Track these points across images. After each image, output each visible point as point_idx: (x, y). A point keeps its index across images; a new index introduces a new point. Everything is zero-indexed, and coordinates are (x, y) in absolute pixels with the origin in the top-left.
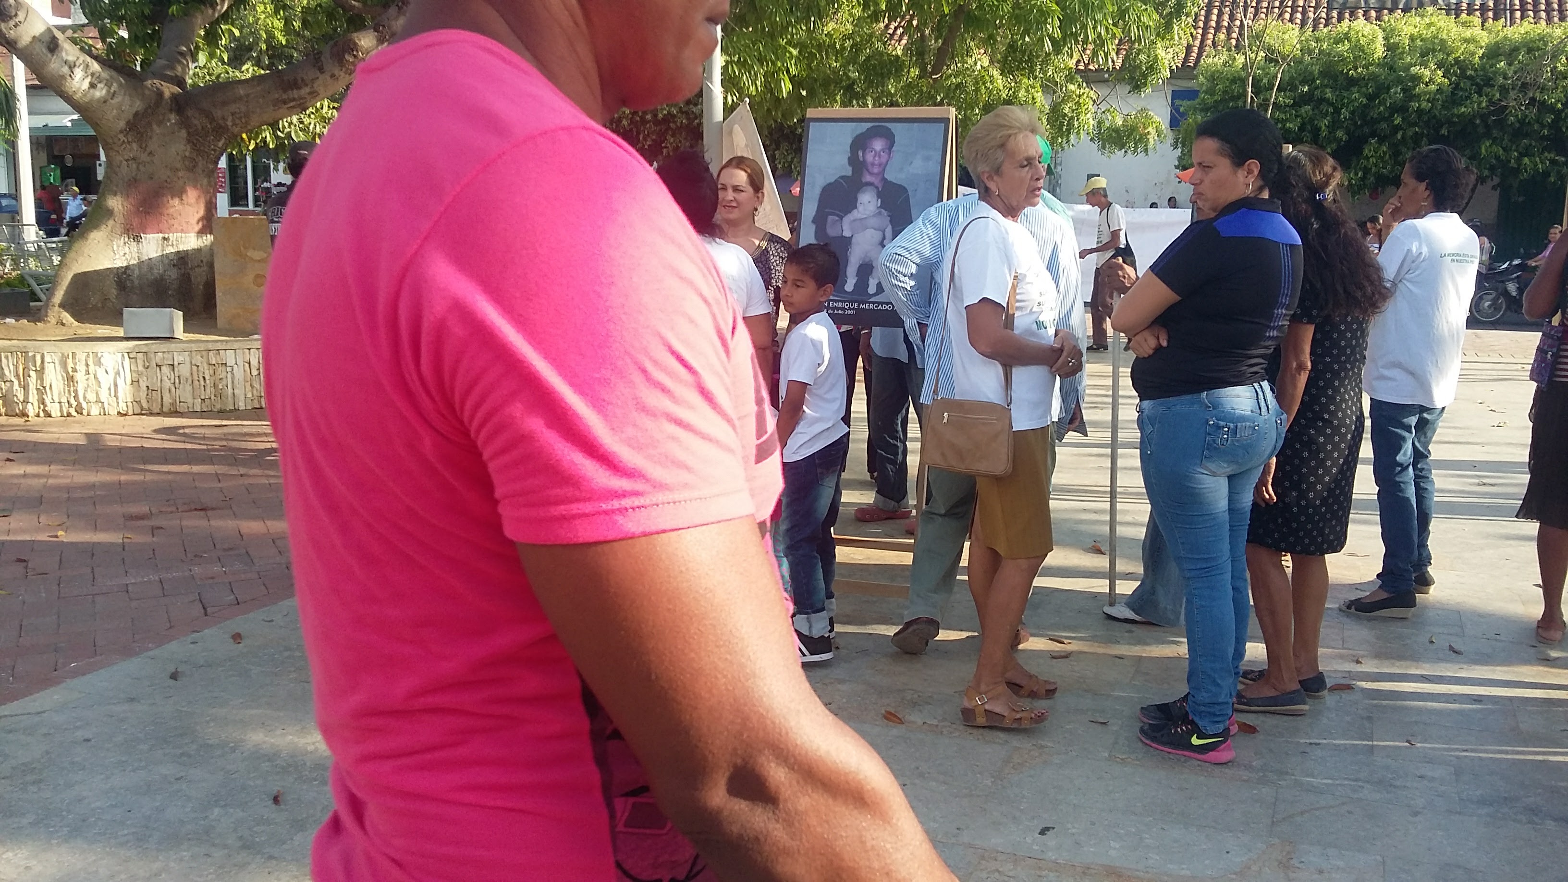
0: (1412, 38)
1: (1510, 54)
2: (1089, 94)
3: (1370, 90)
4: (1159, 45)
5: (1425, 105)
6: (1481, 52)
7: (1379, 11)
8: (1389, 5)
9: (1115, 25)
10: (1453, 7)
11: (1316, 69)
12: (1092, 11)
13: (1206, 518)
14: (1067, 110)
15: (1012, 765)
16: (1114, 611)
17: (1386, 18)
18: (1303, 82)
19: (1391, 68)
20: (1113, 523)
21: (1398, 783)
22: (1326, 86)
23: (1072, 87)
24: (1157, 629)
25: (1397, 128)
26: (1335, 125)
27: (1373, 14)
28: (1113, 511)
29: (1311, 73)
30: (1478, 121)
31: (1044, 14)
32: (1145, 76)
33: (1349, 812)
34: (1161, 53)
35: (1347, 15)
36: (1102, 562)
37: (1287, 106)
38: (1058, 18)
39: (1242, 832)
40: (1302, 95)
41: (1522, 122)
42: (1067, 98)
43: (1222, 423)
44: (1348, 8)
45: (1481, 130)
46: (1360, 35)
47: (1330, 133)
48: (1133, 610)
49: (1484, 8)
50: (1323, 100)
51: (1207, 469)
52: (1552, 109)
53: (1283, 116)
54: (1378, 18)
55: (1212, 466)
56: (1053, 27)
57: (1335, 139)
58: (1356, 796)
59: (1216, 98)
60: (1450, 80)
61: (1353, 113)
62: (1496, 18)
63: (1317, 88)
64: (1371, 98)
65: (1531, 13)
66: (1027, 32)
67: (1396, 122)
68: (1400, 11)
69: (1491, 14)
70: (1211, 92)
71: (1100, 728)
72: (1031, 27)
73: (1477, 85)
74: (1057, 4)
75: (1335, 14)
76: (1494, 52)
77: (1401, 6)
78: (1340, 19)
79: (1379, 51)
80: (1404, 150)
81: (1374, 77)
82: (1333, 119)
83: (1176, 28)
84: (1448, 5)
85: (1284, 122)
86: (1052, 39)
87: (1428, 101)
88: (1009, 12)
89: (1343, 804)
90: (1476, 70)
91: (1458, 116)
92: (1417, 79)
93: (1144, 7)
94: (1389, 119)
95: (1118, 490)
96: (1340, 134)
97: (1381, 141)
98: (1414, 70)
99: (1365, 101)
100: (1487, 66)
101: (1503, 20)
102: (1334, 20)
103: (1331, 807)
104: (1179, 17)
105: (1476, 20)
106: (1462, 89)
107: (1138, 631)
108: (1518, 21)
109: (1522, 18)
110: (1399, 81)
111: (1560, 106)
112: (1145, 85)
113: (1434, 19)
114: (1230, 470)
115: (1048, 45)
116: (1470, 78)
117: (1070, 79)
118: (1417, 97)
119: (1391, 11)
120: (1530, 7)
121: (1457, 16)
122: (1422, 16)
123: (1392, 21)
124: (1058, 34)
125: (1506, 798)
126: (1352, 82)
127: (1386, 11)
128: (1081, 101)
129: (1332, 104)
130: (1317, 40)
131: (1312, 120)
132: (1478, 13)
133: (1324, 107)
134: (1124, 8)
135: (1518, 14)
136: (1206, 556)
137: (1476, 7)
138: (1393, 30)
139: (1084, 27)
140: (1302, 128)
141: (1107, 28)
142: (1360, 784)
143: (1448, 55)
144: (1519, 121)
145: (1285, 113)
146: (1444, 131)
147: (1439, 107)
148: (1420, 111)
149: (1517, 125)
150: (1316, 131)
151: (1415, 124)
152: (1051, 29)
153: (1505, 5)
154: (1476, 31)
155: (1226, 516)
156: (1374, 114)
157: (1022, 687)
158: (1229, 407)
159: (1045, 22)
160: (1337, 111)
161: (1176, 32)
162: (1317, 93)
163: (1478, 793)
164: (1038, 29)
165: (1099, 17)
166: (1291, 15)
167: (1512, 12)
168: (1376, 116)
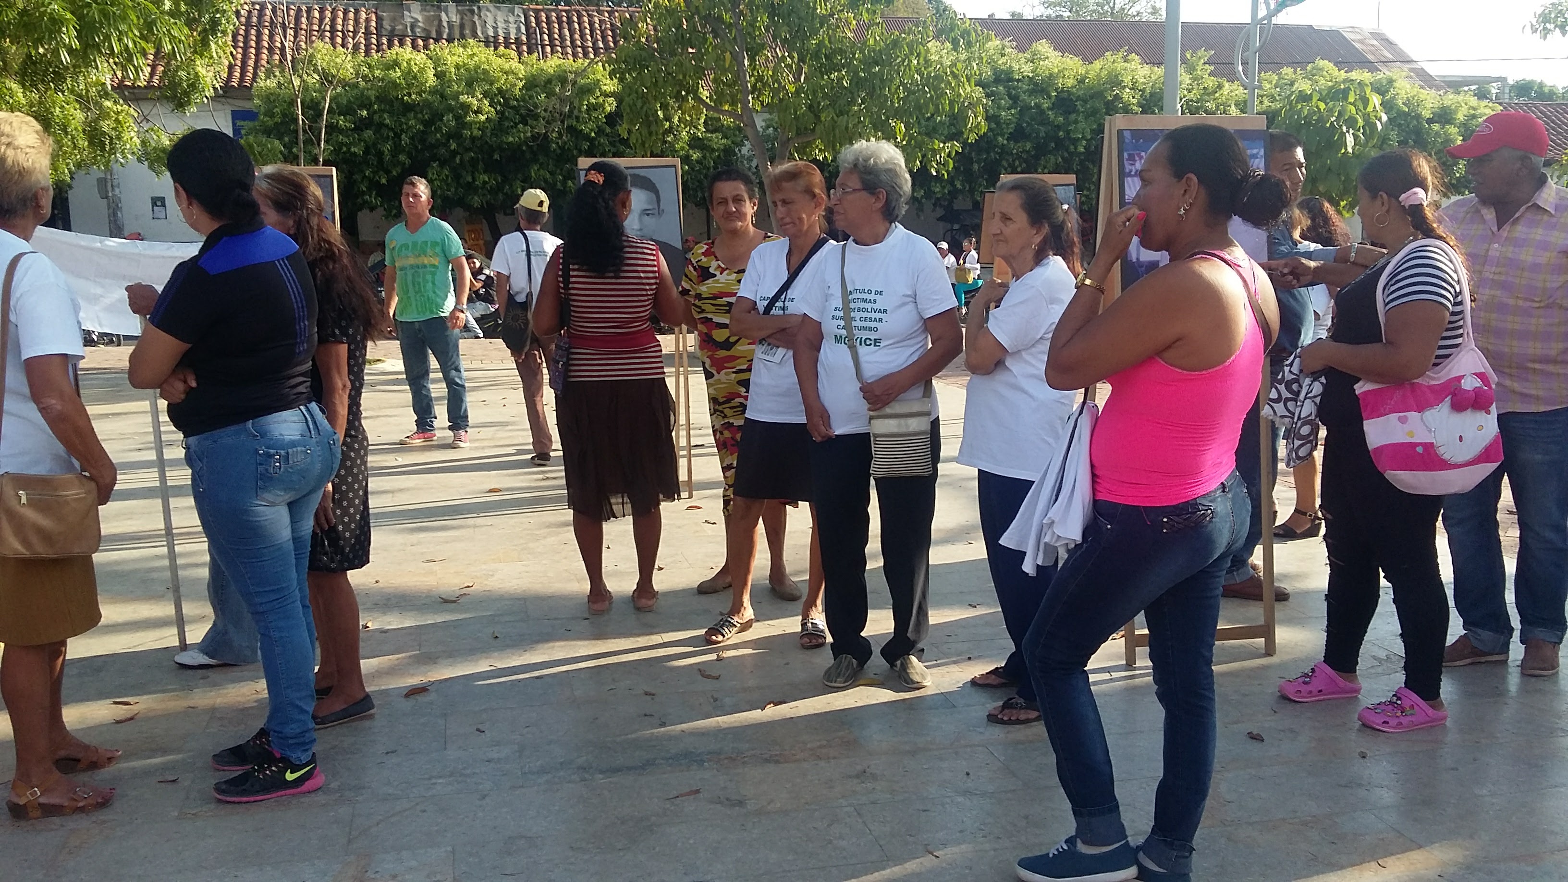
0: (457, 67)
1: (544, 86)
2: (128, 112)
3: (426, 117)
4: (198, 63)
5: (477, 133)
6: (521, 84)
7: (425, 40)
8: (434, 35)
9: (143, 37)
10: (492, 40)
11: (372, 94)
12: (115, 21)
13: (271, 549)
14: (105, 129)
15: (68, 850)
16: (185, 658)
17: (432, 47)
18: (362, 107)
19: (442, 96)
20: (174, 568)
21: (468, 772)
22: (383, 111)
23: (108, 104)
24: (235, 669)
25: (454, 153)
26: (397, 149)
27: (420, 42)
28: (172, 555)
29: (368, 98)
30: (524, 148)
31: (57, 23)
32: (186, 94)
33: (424, 811)
34: (201, 71)
35: (396, 42)
36: (167, 610)
37: (348, 129)
38: (74, 27)
39: (318, 858)
40: (362, 119)
41: (562, 148)
42: (104, 114)
43: (272, 451)
44: (397, 35)
45: (528, 156)
46: (412, 63)
47: (393, 157)
48: (207, 654)
49: (518, 42)
50: (381, 125)
51: (264, 500)
52: (587, 137)
53: (346, 140)
54: (426, 47)
55: (268, 496)
56: (69, 36)
57: (399, 162)
58: (430, 794)
59: (276, 120)
60: (495, 109)
61: (412, 138)
62: (530, 52)
63: (375, 112)
64: (427, 124)
65: (559, 49)
66: (39, 41)
67: (452, 148)
68: (444, 41)
69: (525, 48)
70: (270, 114)
71: (169, 786)
72: (44, 37)
73: (521, 115)
74: (72, 13)
75: (384, 40)
76: (532, 83)
77: (445, 36)
78: (390, 45)
79: (431, 80)
80: (464, 173)
81: (427, 104)
82: (394, 143)
83: (213, 46)
84: (487, 37)
85: (348, 145)
86: (71, 51)
87: (479, 129)
88: (15, 19)
89: (417, 804)
90: (517, 100)
91: (508, 144)
92: (466, 107)
93: (172, 20)
94: (446, 145)
95: (174, 531)
96: (402, 158)
97: (442, 165)
98: (463, 98)
99: (421, 127)
100: (527, 97)
101: (536, 54)
102: (385, 47)
103: (405, 810)
104: (214, 32)
105: (514, 54)
106: (507, 118)
107: (213, 675)
108: (549, 55)
109: (552, 52)
110: (450, 109)
111: (593, 134)
112: (189, 103)
113: (475, 50)
114: (289, 497)
115: (65, 57)
116: (514, 107)
117: (106, 95)
118: (469, 125)
119: (437, 40)
120: (557, 43)
121: (496, 49)
122: (464, 47)
123: (438, 50)
124: (76, 44)
125: (561, 764)
126: (409, 108)
127: (432, 41)
128: (121, 118)
129: (392, 129)
130: (370, 67)
131: (374, 144)
132: (514, 46)
133: (385, 132)
134: (149, 20)
135: (548, 49)
136: (276, 587)
137: (512, 41)
138: (439, 60)
139: (108, 37)
140: (367, 151)
141: (135, 43)
142: (434, 781)
143: (491, 84)
144: (559, 147)
145: (347, 137)
146: (496, 156)
147: (489, 134)
148: (473, 138)
149: (559, 151)
150: (380, 154)
151: (468, 150)
152: (67, 40)
153: (537, 40)
154: (515, 64)
155: (291, 546)
156: (431, 140)
157: (79, 760)
158: (277, 433)
159: (60, 31)
160: (398, 136)
161: (213, 50)
162: (376, 117)
163: (538, 763)
164: (51, 39)
165: (123, 27)
166: (343, 39)
167: (543, 47)
168: (433, 141)
